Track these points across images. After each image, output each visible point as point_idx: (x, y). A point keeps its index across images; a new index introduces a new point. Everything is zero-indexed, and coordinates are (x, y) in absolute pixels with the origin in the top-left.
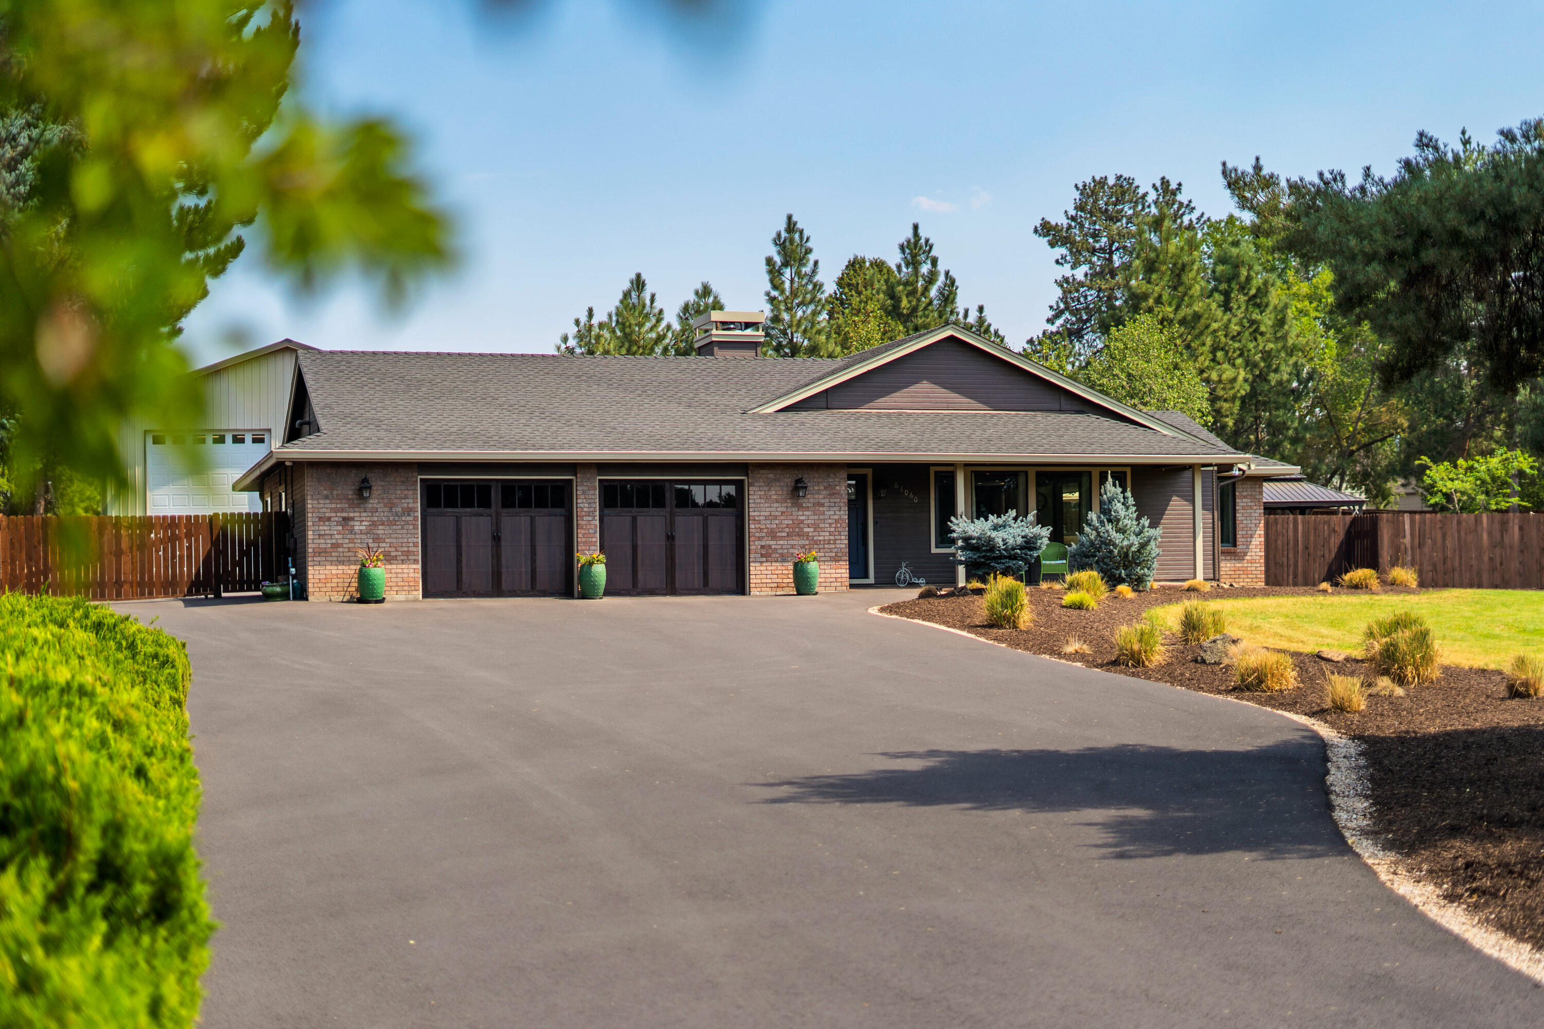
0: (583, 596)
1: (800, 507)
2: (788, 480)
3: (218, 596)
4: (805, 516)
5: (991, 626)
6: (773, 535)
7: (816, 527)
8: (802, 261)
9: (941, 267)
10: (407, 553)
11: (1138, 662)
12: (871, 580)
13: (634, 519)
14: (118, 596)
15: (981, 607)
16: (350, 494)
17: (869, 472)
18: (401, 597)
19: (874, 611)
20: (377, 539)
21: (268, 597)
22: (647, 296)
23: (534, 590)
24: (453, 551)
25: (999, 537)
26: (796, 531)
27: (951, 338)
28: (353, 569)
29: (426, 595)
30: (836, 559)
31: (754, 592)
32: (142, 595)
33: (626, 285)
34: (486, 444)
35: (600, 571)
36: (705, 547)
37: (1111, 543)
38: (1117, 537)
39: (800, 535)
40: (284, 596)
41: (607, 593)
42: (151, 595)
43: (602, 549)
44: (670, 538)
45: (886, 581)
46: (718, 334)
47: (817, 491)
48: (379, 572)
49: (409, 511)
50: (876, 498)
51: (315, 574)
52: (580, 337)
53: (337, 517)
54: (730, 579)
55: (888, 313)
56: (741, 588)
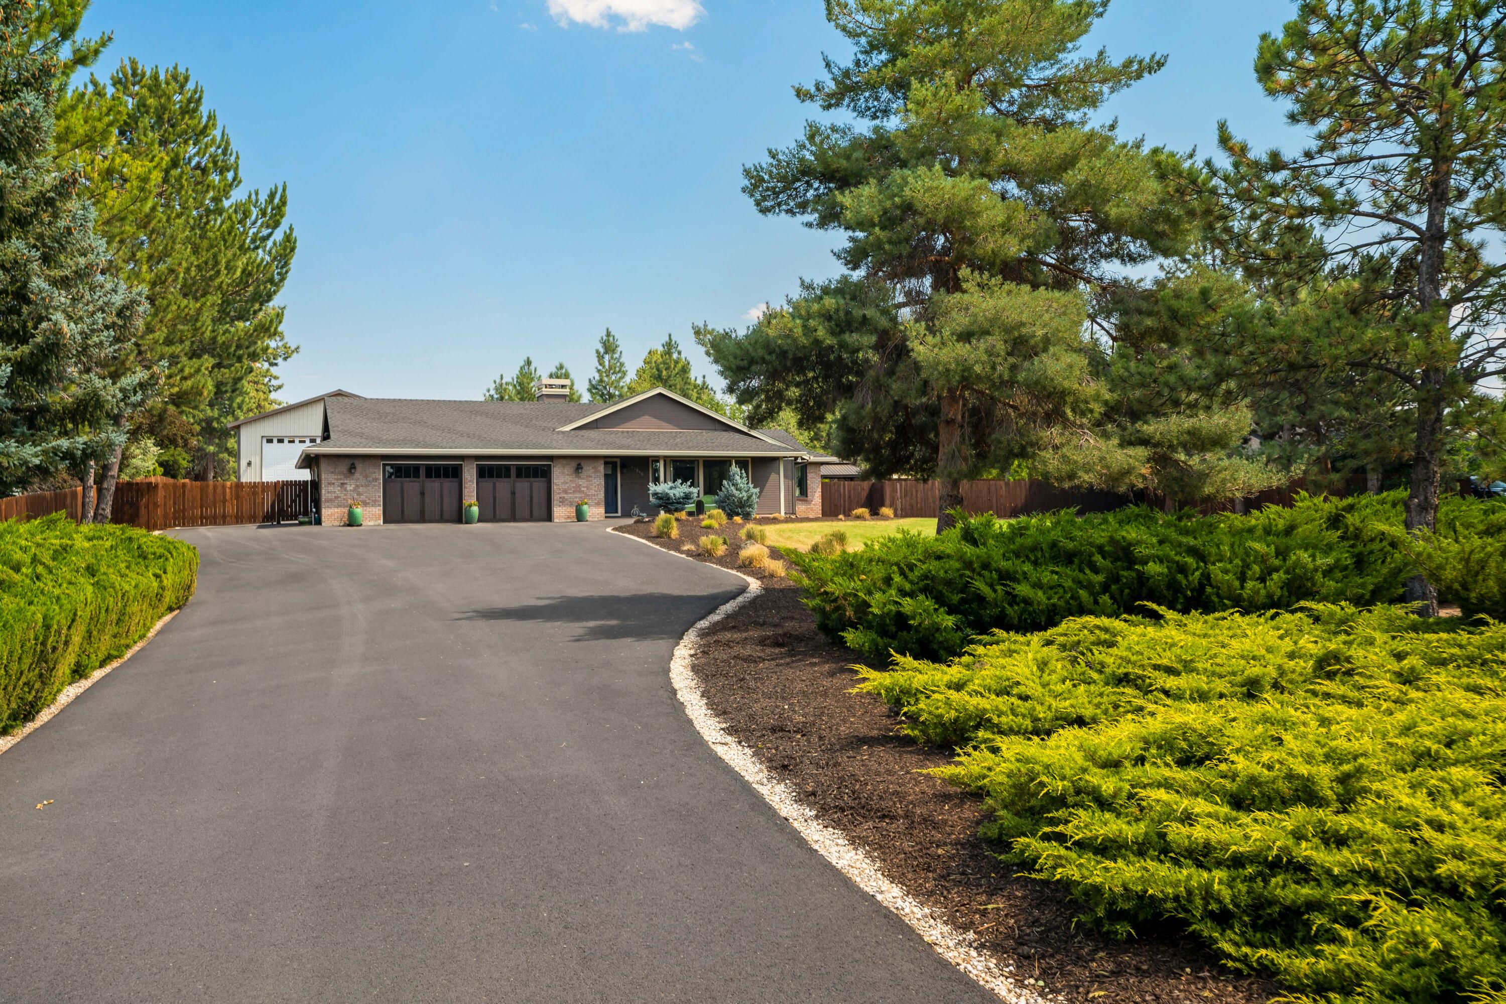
0: (467, 523)
1: (579, 478)
2: (574, 464)
3: (279, 523)
4: (582, 482)
5: (657, 537)
6: (565, 491)
7: (588, 488)
8: (613, 351)
9: (683, 356)
10: (375, 501)
11: (710, 554)
12: (619, 514)
13: (494, 484)
14: (224, 524)
15: (654, 528)
16: (345, 471)
17: (618, 460)
18: (372, 523)
19: (609, 530)
20: (359, 494)
21: (301, 524)
22: (532, 368)
23: (442, 519)
24: (399, 499)
25: (671, 493)
26: (578, 490)
27: (660, 394)
28: (346, 510)
29: (385, 522)
30: (598, 504)
31: (556, 520)
32: (237, 523)
33: (522, 363)
34: (417, 446)
35: (475, 509)
36: (531, 498)
37: (733, 495)
38: (736, 493)
39: (580, 491)
40: (310, 523)
41: (479, 521)
42: (242, 523)
43: (478, 499)
44: (513, 493)
45: (626, 514)
46: (546, 391)
47: (588, 469)
48: (359, 511)
49: (376, 480)
50: (622, 473)
51: (325, 512)
52: (496, 389)
53: (338, 483)
54: (544, 513)
55: (655, 378)
56: (549, 518)
